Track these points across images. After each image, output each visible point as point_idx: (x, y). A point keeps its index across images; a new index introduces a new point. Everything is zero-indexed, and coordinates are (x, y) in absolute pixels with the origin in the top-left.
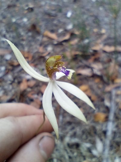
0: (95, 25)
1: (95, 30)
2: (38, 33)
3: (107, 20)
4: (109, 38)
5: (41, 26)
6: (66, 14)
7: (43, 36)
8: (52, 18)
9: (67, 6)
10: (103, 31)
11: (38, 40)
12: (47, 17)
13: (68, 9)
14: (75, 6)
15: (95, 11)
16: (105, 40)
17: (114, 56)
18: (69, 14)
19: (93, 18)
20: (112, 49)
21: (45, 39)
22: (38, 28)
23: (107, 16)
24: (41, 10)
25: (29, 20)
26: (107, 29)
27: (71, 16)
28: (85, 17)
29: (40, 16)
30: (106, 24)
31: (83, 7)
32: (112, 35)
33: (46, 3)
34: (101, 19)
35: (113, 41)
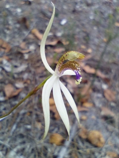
0: (84, 42)
1: (83, 47)
2: (27, 28)
3: (96, 41)
4: (92, 59)
5: (31, 22)
6: (61, 20)
7: (31, 33)
8: (46, 18)
9: (65, 13)
10: (90, 51)
11: (24, 34)
12: (41, 16)
13: (65, 16)
14: (72, 17)
15: (88, 28)
16: (88, 60)
17: (91, 79)
18: (64, 22)
19: (84, 35)
20: (92, 71)
21: (31, 36)
22: (28, 23)
23: (98, 38)
24: (38, 7)
25: (23, 11)
26: (93, 50)
27: (65, 24)
28: (78, 30)
29: (35, 12)
30: (95, 45)
31: (79, 21)
32: (97, 58)
33: (46, 3)
34: (91, 38)
35: (96, 64)
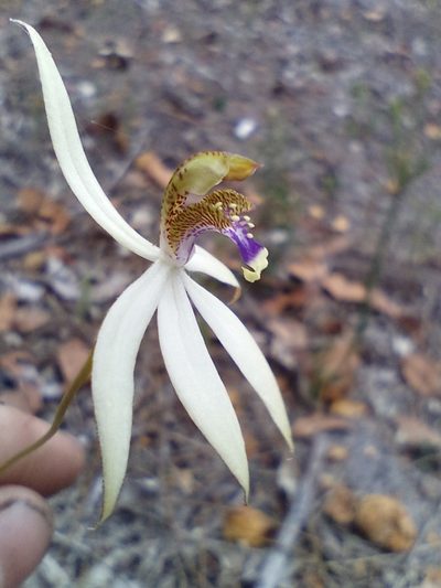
0: (321, 195)
1: (316, 212)
2: (119, 150)
3: (363, 190)
4: (353, 253)
5: (135, 131)
6: (234, 124)
7: (133, 167)
8: (184, 118)
9: (246, 99)
10: (341, 224)
11: (111, 174)
12: (166, 108)
13: (247, 107)
14: (273, 110)
15: (332, 148)
16: (339, 256)
17: (354, 319)
18: (245, 128)
19: (319, 170)
20: (355, 292)
21: (136, 179)
22: (122, 134)
23: (367, 180)
24: (154, 77)
25: (100, 93)
26: (354, 222)
27: (252, 135)
28: (295, 156)
29: (144, 96)
30: (357, 204)
31: (298, 122)
32: (369, 248)
33: (178, 62)
34: (344, 179)
35: (365, 267)
